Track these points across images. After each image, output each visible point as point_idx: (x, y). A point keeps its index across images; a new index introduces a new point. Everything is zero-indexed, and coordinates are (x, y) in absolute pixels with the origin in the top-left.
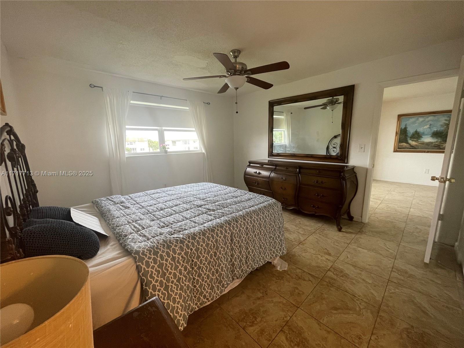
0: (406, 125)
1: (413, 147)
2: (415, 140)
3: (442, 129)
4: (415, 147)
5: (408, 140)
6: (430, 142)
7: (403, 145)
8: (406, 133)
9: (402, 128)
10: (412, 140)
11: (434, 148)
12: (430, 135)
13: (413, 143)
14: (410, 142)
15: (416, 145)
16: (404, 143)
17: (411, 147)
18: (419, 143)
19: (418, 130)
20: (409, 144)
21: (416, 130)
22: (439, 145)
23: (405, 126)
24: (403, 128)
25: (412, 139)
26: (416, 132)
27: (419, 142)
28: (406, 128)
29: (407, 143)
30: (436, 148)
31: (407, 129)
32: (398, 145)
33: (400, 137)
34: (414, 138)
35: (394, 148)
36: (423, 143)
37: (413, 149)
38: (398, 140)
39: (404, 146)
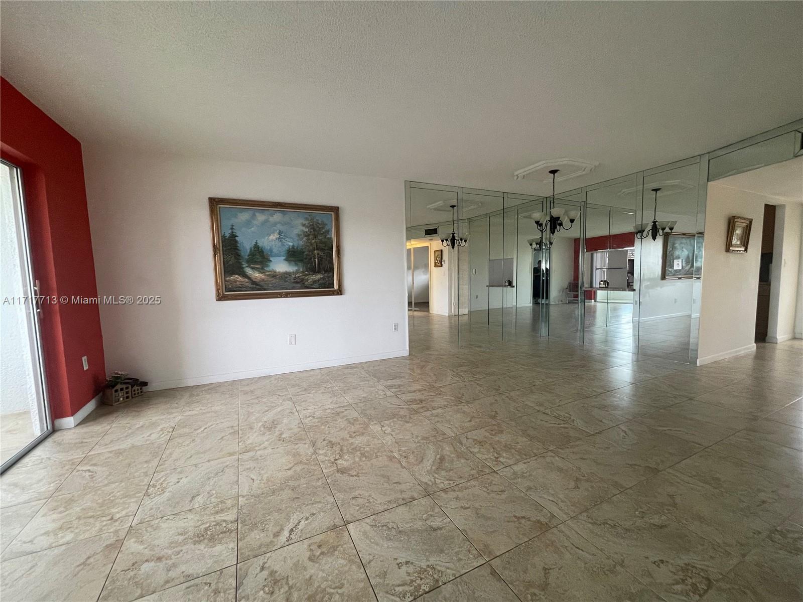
0: (232, 229)
1: (257, 285)
2: (257, 268)
3: (301, 243)
4: (262, 283)
5: (244, 266)
6: (286, 273)
7: (236, 281)
8: (238, 250)
9: (224, 236)
10: (253, 268)
11: (294, 285)
12: (284, 257)
13: (256, 275)
14: (249, 271)
15: (263, 280)
16: (237, 276)
17: (254, 286)
18: (268, 275)
19: (260, 244)
20: (249, 278)
21: (256, 243)
22: (302, 280)
23: (230, 231)
24: (227, 235)
25: (252, 266)
26: (256, 246)
27: (268, 273)
28: (233, 236)
29: (244, 275)
30: (299, 285)
31: (237, 238)
32: (225, 281)
33: (224, 258)
34: (256, 263)
35: (218, 290)
36: (274, 275)
37: (257, 291)
38: (221, 265)
39: (238, 283)
